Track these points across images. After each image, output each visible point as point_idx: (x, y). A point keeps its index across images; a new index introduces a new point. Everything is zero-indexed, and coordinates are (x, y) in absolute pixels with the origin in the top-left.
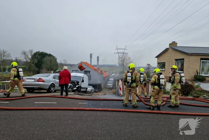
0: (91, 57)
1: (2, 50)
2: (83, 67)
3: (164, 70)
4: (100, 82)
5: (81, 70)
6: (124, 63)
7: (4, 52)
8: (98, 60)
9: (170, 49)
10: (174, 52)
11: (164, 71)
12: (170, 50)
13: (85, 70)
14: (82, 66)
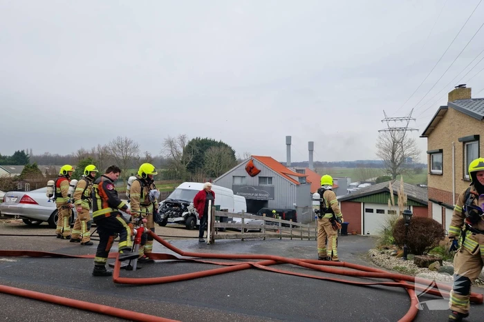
0: (289, 144)
1: (124, 139)
2: (256, 169)
3: (441, 171)
4: (295, 204)
5: (253, 176)
6: (397, 154)
7: (127, 143)
8: (311, 151)
9: (449, 108)
10: (459, 118)
11: (442, 175)
12: (451, 112)
13: (260, 175)
14: (253, 167)
